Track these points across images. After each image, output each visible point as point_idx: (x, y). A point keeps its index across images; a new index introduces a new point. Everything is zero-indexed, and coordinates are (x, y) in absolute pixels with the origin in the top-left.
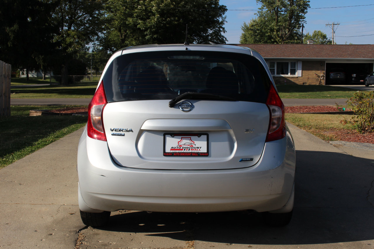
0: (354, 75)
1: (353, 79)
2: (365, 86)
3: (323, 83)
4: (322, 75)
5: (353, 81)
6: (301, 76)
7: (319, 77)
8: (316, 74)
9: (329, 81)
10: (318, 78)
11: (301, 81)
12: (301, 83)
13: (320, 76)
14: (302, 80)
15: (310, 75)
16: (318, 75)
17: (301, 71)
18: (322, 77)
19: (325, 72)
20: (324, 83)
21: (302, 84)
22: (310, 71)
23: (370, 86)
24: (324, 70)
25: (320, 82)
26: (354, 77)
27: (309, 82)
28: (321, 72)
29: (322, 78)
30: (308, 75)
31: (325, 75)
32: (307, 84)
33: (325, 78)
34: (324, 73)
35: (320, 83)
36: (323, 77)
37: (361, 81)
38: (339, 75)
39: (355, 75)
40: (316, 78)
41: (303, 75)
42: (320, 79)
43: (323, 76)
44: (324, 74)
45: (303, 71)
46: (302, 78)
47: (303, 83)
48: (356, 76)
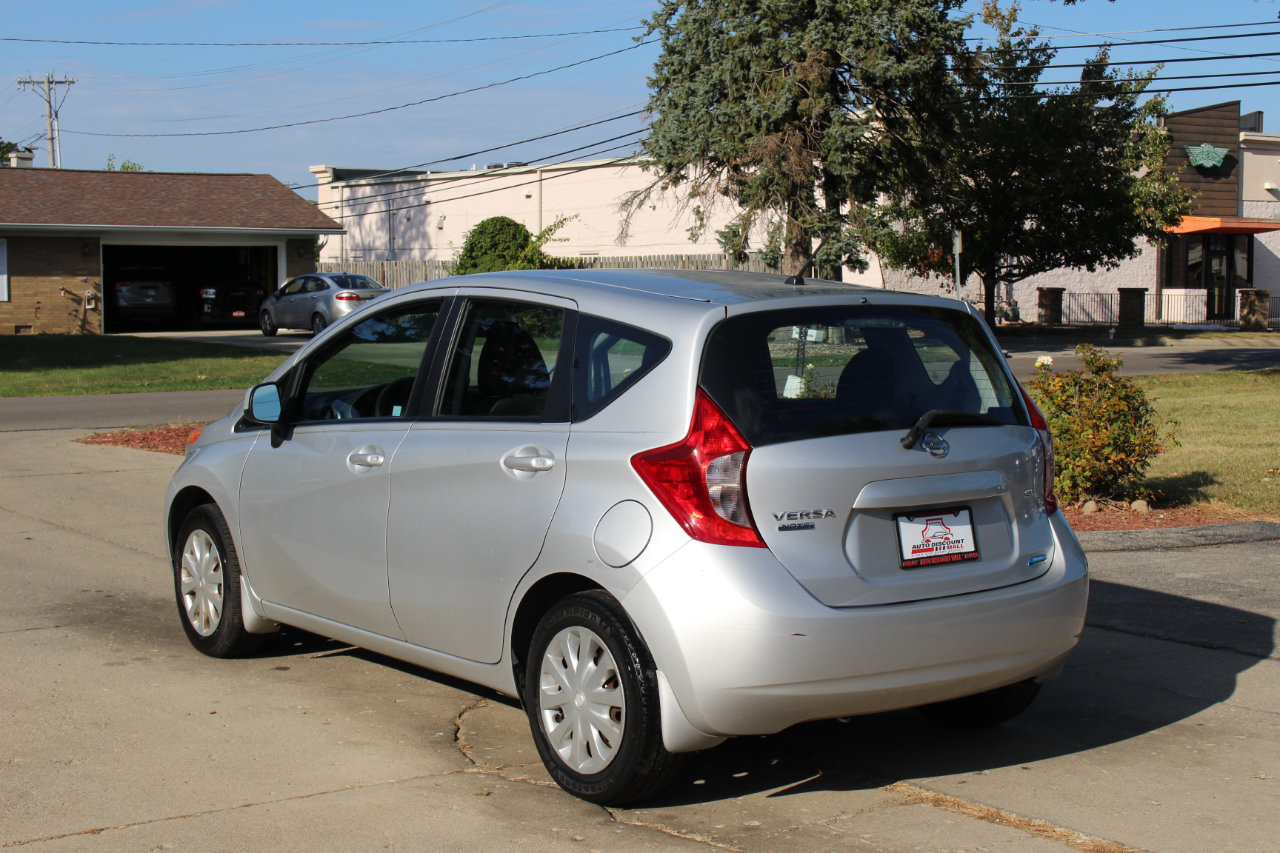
0: (211, 293)
1: (207, 308)
2: (260, 332)
3: (97, 324)
4: (89, 292)
5: (207, 314)
6: (6, 299)
7: (78, 300)
8: (67, 292)
9: (115, 318)
10: (75, 305)
11: (8, 321)
12: (6, 328)
13: (82, 299)
14: (12, 313)
15: (44, 293)
16: (75, 295)
17: (5, 277)
18: (89, 304)
19: (99, 280)
20: (100, 326)
21: (13, 333)
22: (40, 278)
23: (281, 331)
24: (98, 275)
25: (85, 321)
26: (212, 299)
27: (38, 323)
28: (86, 281)
29: (92, 306)
30: (35, 295)
31: (101, 295)
32: (32, 332)
33: (101, 306)
34: (97, 287)
35: (82, 327)
36: (93, 302)
37: (235, 314)
38: (152, 293)
39: (212, 291)
40: (67, 307)
41: (13, 293)
42: (82, 310)
43: (95, 298)
44: (100, 291)
45: (13, 278)
46: (9, 307)
47: (18, 329)
48: (215, 294)
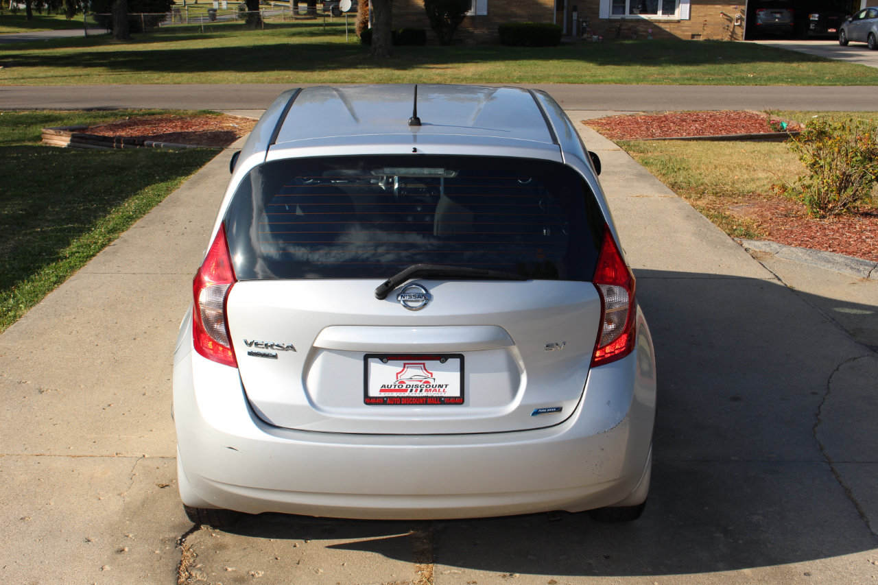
0: (815, 17)
1: (812, 26)
2: (837, 43)
3: (741, 32)
4: (737, 15)
5: (812, 30)
6: (688, 18)
7: (730, 20)
8: (724, 14)
9: (753, 30)
10: (728, 23)
11: (687, 31)
12: (687, 35)
13: (732, 19)
14: (691, 27)
15: (711, 15)
16: (728, 16)
17: (688, 5)
18: (737, 22)
19: (745, 8)
20: (742, 36)
21: (690, 39)
22: (709, 6)
23: (850, 43)
24: (744, 5)
25: (733, 33)
26: (815, 21)
27: (705, 33)
28: (736, 8)
29: (739, 24)
30: (705, 16)
31: (744, 17)
32: (701, 39)
33: (744, 24)
34: (742, 12)
35: (731, 36)
36: (739, 21)
37: (829, 30)
38: (778, 16)
39: (817, 15)
40: (723, 24)
41: (692, 14)
42: (732, 26)
43: (741, 18)
44: (744, 15)
45: (693, 6)
46: (689, 23)
47: (693, 36)
48: (819, 17)
